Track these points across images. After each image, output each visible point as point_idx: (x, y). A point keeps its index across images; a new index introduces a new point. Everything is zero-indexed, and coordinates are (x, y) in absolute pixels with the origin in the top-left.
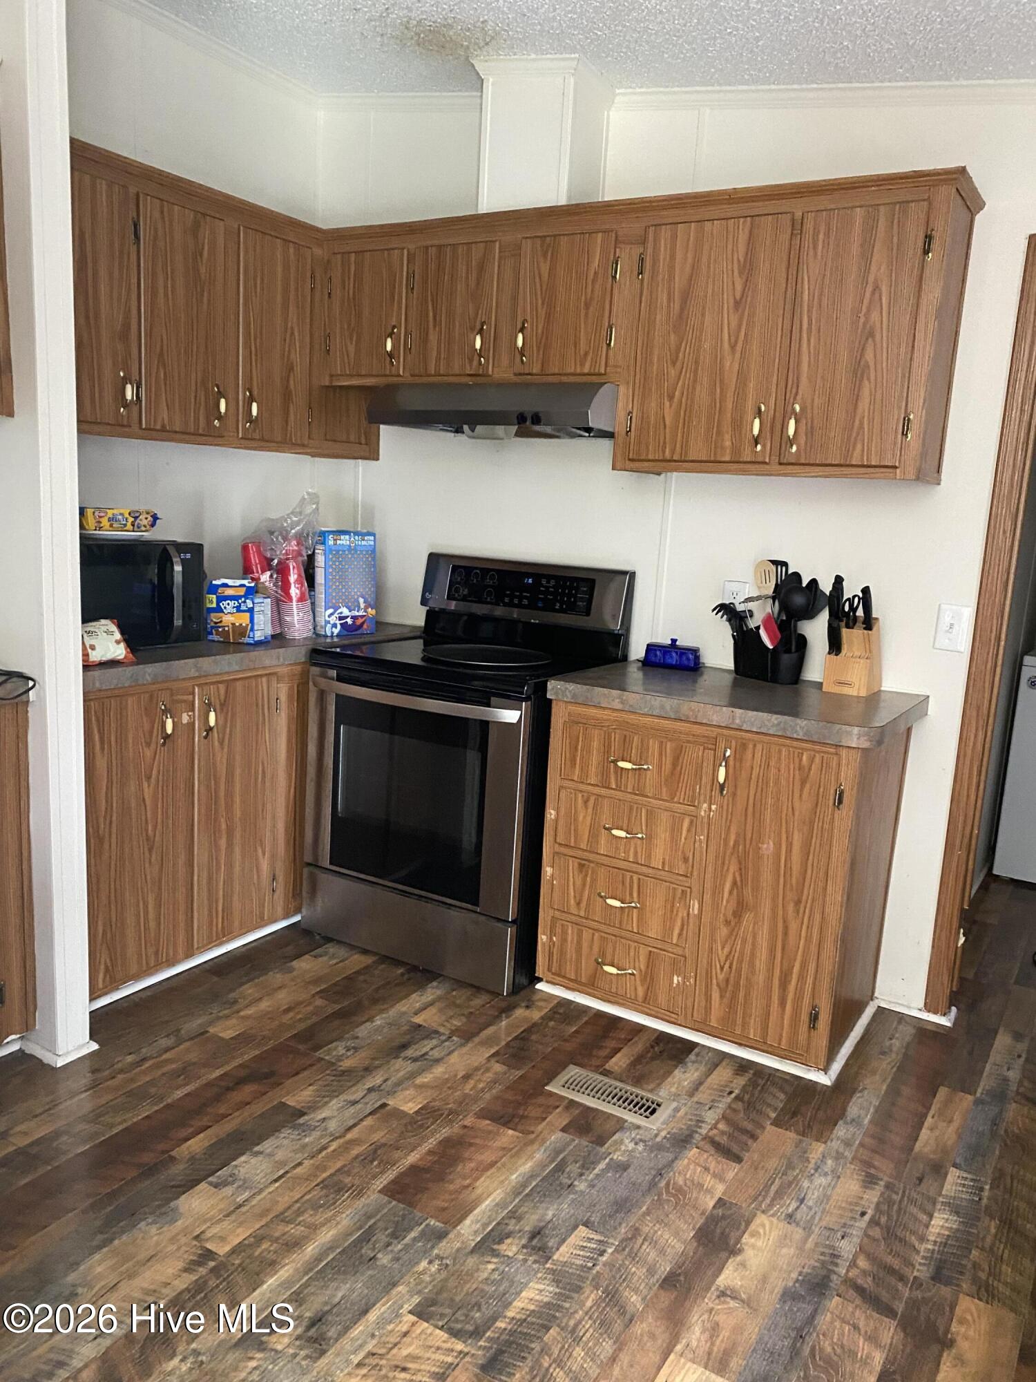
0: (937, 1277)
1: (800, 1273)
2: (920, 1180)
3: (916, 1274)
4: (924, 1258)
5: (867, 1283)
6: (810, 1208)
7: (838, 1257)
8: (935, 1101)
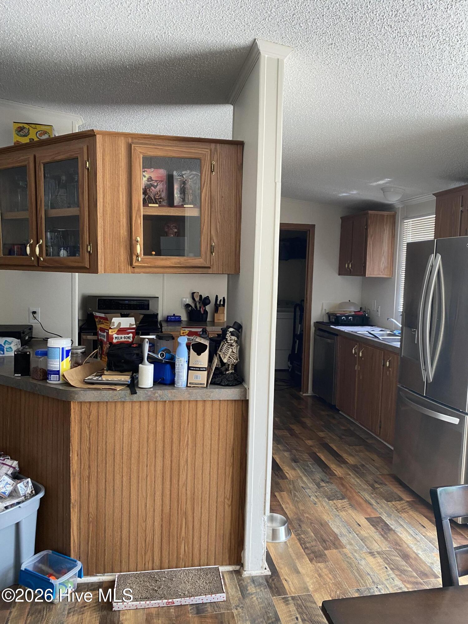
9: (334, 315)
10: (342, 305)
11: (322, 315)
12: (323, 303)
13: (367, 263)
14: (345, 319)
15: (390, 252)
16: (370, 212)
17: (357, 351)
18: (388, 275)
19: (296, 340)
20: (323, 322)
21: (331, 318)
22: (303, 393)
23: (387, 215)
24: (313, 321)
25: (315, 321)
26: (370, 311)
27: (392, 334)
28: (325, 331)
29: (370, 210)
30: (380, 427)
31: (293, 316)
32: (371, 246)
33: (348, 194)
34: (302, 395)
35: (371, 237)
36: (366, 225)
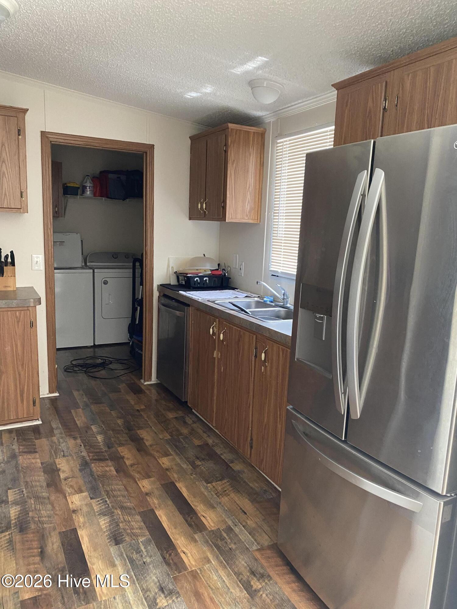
0: (109, 448)
1: (79, 465)
2: (87, 432)
3: (104, 450)
4: (103, 446)
5: (96, 457)
6: (67, 451)
7: (84, 457)
8: (73, 413)
9: (184, 275)
10: (195, 261)
11: (169, 275)
12: (169, 258)
13: (228, 202)
14: (199, 281)
15: (258, 187)
16: (231, 126)
17: (215, 330)
18: (255, 219)
19: (136, 306)
20: (170, 284)
21: (180, 280)
22: (145, 381)
23: (254, 132)
24: (157, 282)
25: (159, 284)
26: (230, 270)
27: (262, 302)
28: (172, 299)
29: (230, 123)
30: (251, 447)
31: (132, 274)
32: (233, 174)
33: (199, 94)
34: (143, 384)
35: (233, 164)
36: (225, 145)
